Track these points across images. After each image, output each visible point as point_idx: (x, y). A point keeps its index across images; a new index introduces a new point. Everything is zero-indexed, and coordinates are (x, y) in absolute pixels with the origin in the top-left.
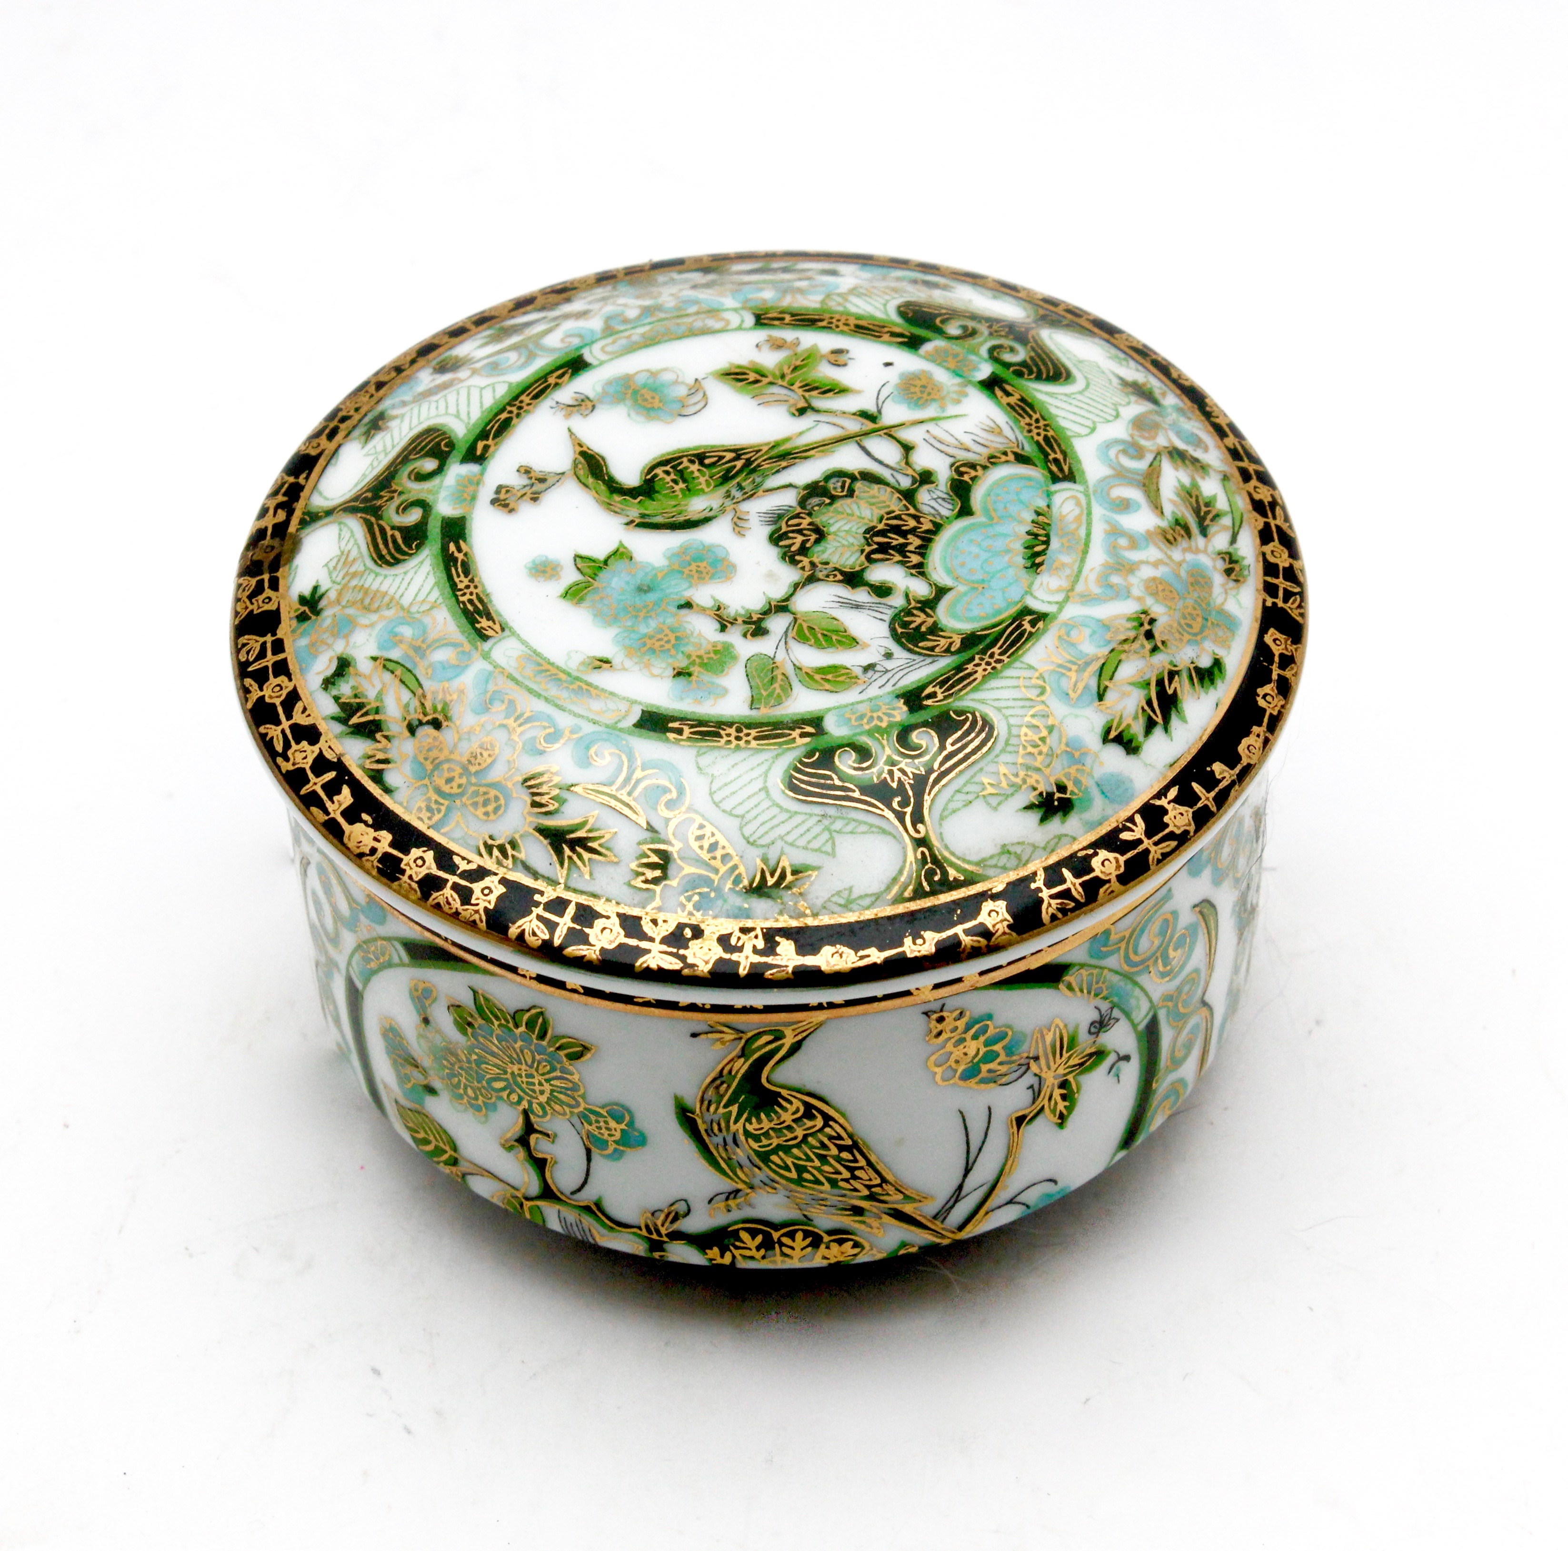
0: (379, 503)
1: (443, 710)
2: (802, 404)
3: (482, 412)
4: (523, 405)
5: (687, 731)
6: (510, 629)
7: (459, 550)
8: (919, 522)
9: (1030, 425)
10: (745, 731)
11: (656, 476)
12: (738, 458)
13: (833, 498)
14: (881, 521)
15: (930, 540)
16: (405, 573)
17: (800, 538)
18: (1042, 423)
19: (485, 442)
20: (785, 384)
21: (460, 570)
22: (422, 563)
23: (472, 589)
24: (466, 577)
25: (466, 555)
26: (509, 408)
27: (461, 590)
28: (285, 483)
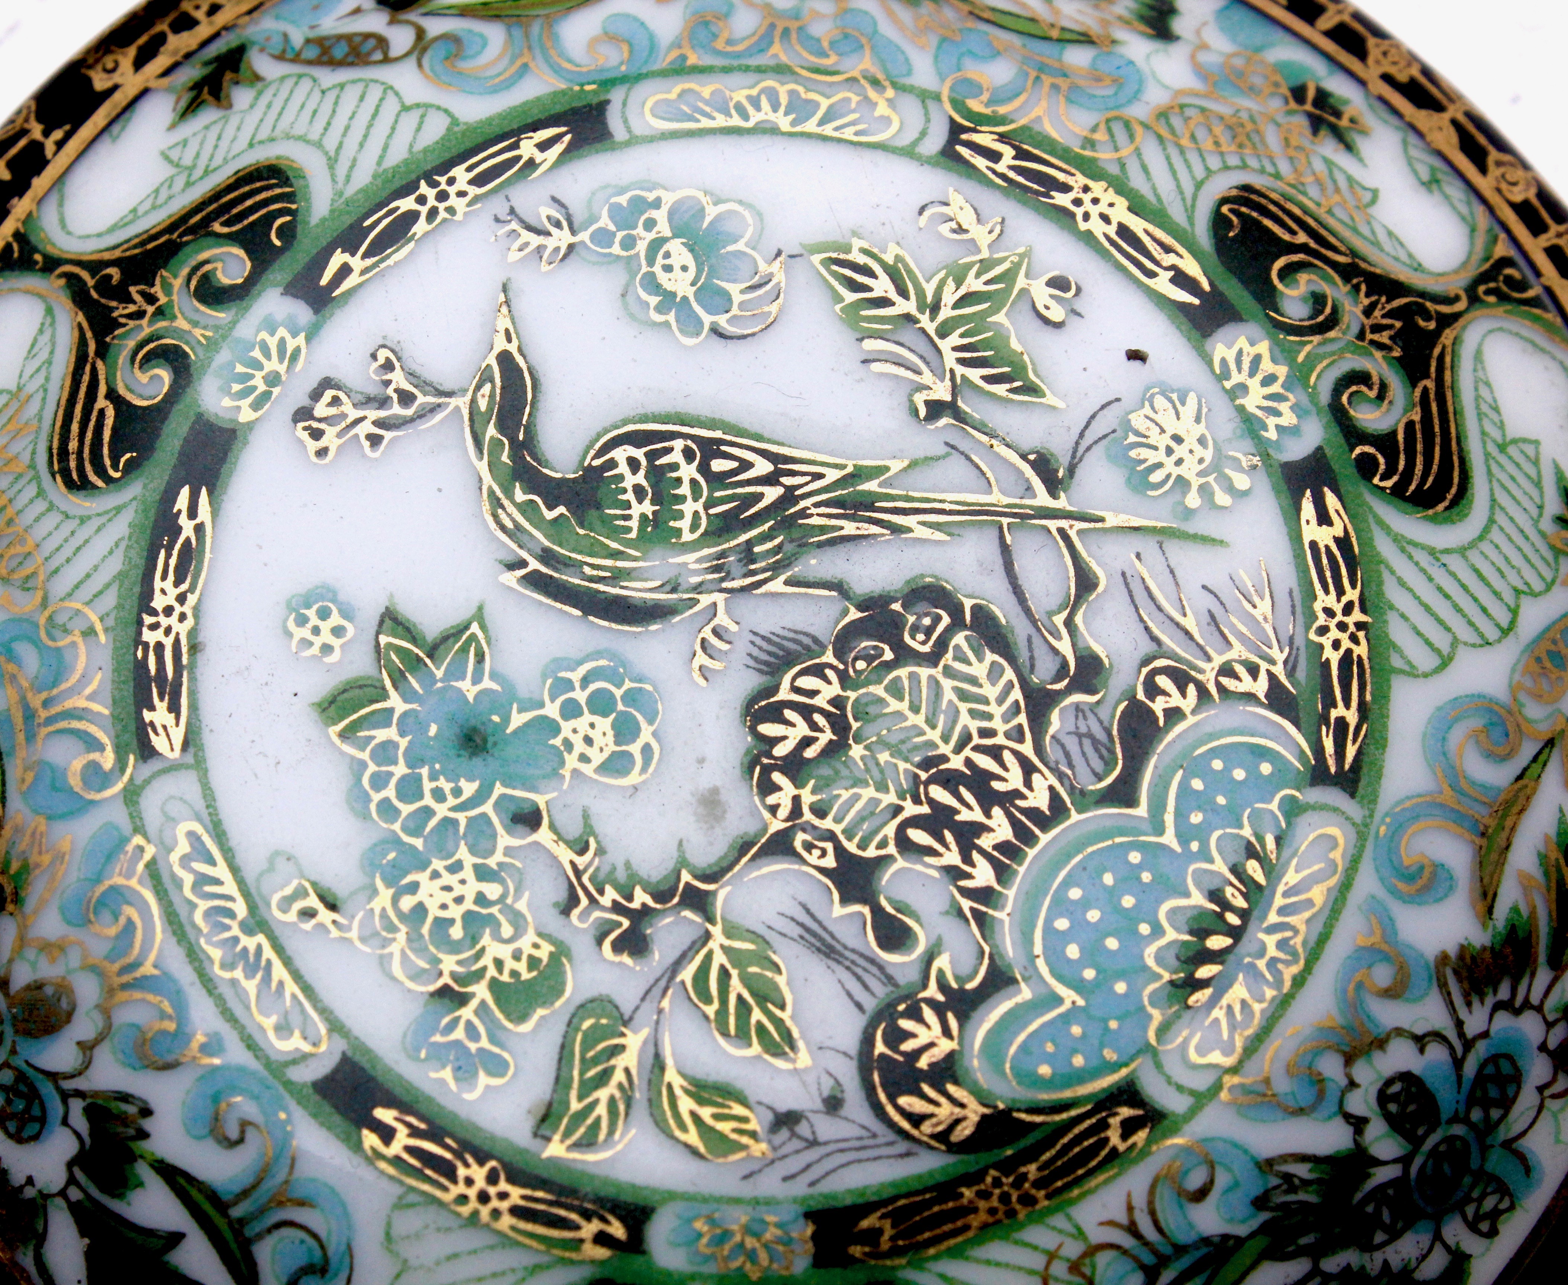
0: (121, 311)
1: (18, 874)
2: (942, 392)
3: (375, 177)
4: (452, 190)
5: (402, 1138)
6: (200, 748)
7: (193, 513)
8: (1028, 784)
9: (1329, 612)
10: (503, 1185)
11: (612, 464)
12: (770, 480)
13: (904, 655)
14: (958, 750)
15: (1028, 838)
16: (83, 520)
17: (802, 729)
18: (1357, 616)
19: (346, 257)
20: (931, 328)
21: (173, 562)
22: (118, 510)
23: (173, 620)
24: (177, 584)
25: (199, 529)
26: (424, 188)
27: (154, 613)
28: (24, 132)
